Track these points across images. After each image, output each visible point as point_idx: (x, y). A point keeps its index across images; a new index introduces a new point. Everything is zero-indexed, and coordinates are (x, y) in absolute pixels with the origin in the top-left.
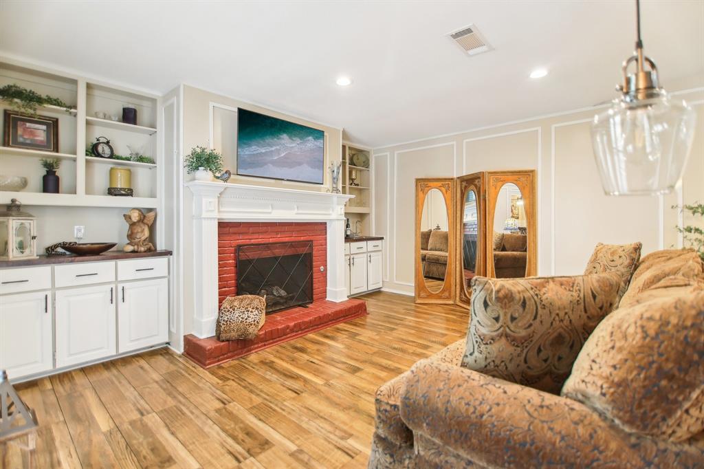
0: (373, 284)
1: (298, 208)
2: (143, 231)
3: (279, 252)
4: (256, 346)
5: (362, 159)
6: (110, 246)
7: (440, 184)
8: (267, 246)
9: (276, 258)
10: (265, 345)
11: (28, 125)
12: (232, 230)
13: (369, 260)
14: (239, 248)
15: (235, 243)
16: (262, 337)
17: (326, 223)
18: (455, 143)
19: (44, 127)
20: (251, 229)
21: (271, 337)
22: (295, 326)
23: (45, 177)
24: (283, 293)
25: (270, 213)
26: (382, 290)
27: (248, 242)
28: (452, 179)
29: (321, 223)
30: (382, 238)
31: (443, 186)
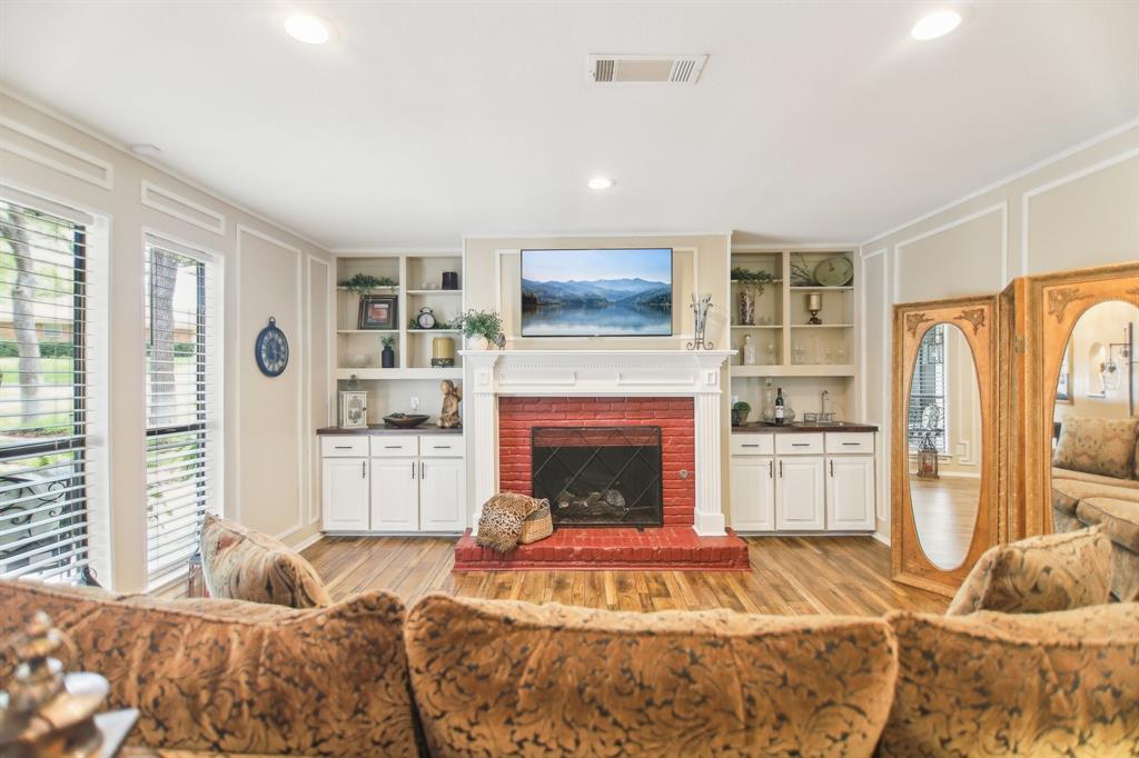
0: (841, 520)
1: (621, 376)
2: (452, 405)
3: (596, 441)
4: (520, 563)
5: (841, 267)
6: (425, 418)
7: (957, 311)
8: (576, 431)
9: (591, 449)
10: (533, 565)
11: (376, 306)
12: (527, 407)
13: (829, 470)
14: (536, 431)
15: (530, 424)
16: (529, 553)
17: (691, 399)
18: (1003, 205)
19: (386, 306)
20: (554, 406)
21: (545, 556)
22: (583, 552)
23: (383, 353)
24: (620, 501)
25: (572, 385)
26: (876, 536)
27: (549, 423)
28: (990, 298)
29: (682, 399)
30: (874, 429)
31: (967, 316)
